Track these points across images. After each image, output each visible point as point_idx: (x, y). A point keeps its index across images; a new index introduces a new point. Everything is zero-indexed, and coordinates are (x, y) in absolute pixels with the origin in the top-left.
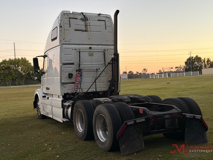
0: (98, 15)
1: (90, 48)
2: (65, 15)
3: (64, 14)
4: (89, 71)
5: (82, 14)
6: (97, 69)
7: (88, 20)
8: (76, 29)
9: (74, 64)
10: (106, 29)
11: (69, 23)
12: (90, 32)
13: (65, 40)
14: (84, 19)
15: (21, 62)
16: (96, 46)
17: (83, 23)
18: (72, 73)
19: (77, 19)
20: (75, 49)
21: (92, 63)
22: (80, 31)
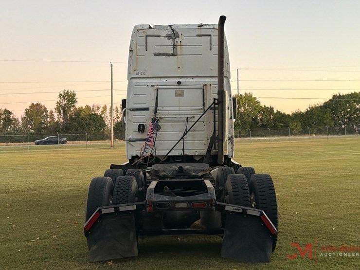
0: (198, 26)
1: (179, 83)
2: (140, 31)
3: (138, 30)
4: (175, 120)
5: (169, 28)
6: (187, 118)
7: (178, 37)
9: (148, 110)
10: (211, 50)
11: (145, 45)
12: (182, 56)
13: (137, 71)
14: (173, 35)
15: (244, 101)
16: (190, 80)
17: (170, 42)
18: (145, 124)
19: (159, 36)
20: (152, 86)
21: (181, 108)
22: (164, 56)
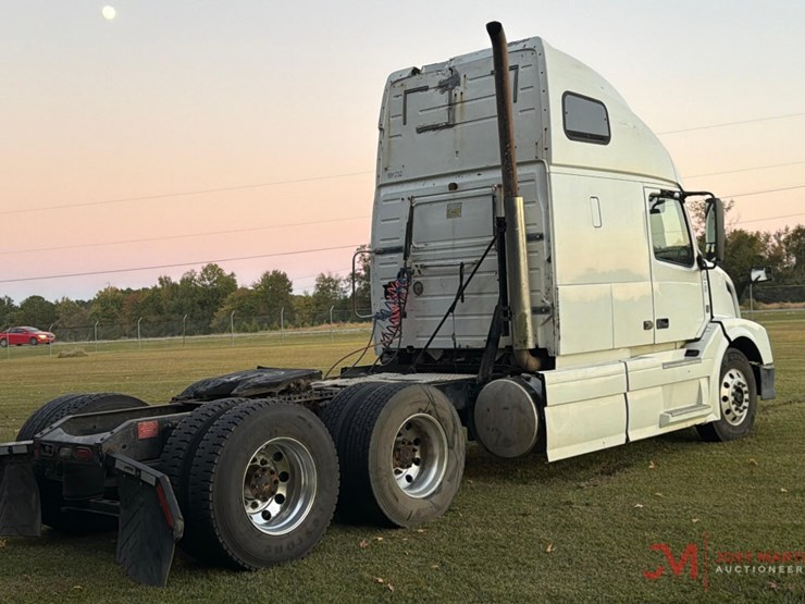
1: (454, 187)
2: (396, 85)
3: (393, 84)
6: (462, 264)
7: (459, 83)
8: (421, 124)
10: (515, 101)
11: (402, 112)
12: (463, 126)
14: (451, 81)
16: (474, 177)
17: (444, 98)
19: (426, 89)
20: (409, 198)
21: (457, 242)
22: (433, 132)
